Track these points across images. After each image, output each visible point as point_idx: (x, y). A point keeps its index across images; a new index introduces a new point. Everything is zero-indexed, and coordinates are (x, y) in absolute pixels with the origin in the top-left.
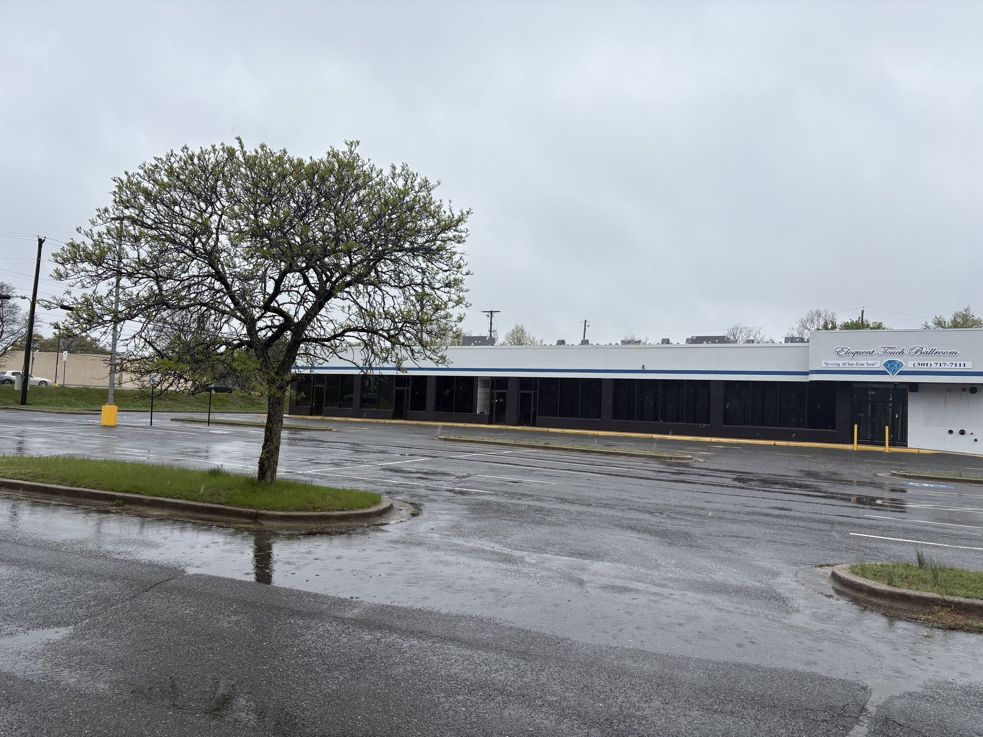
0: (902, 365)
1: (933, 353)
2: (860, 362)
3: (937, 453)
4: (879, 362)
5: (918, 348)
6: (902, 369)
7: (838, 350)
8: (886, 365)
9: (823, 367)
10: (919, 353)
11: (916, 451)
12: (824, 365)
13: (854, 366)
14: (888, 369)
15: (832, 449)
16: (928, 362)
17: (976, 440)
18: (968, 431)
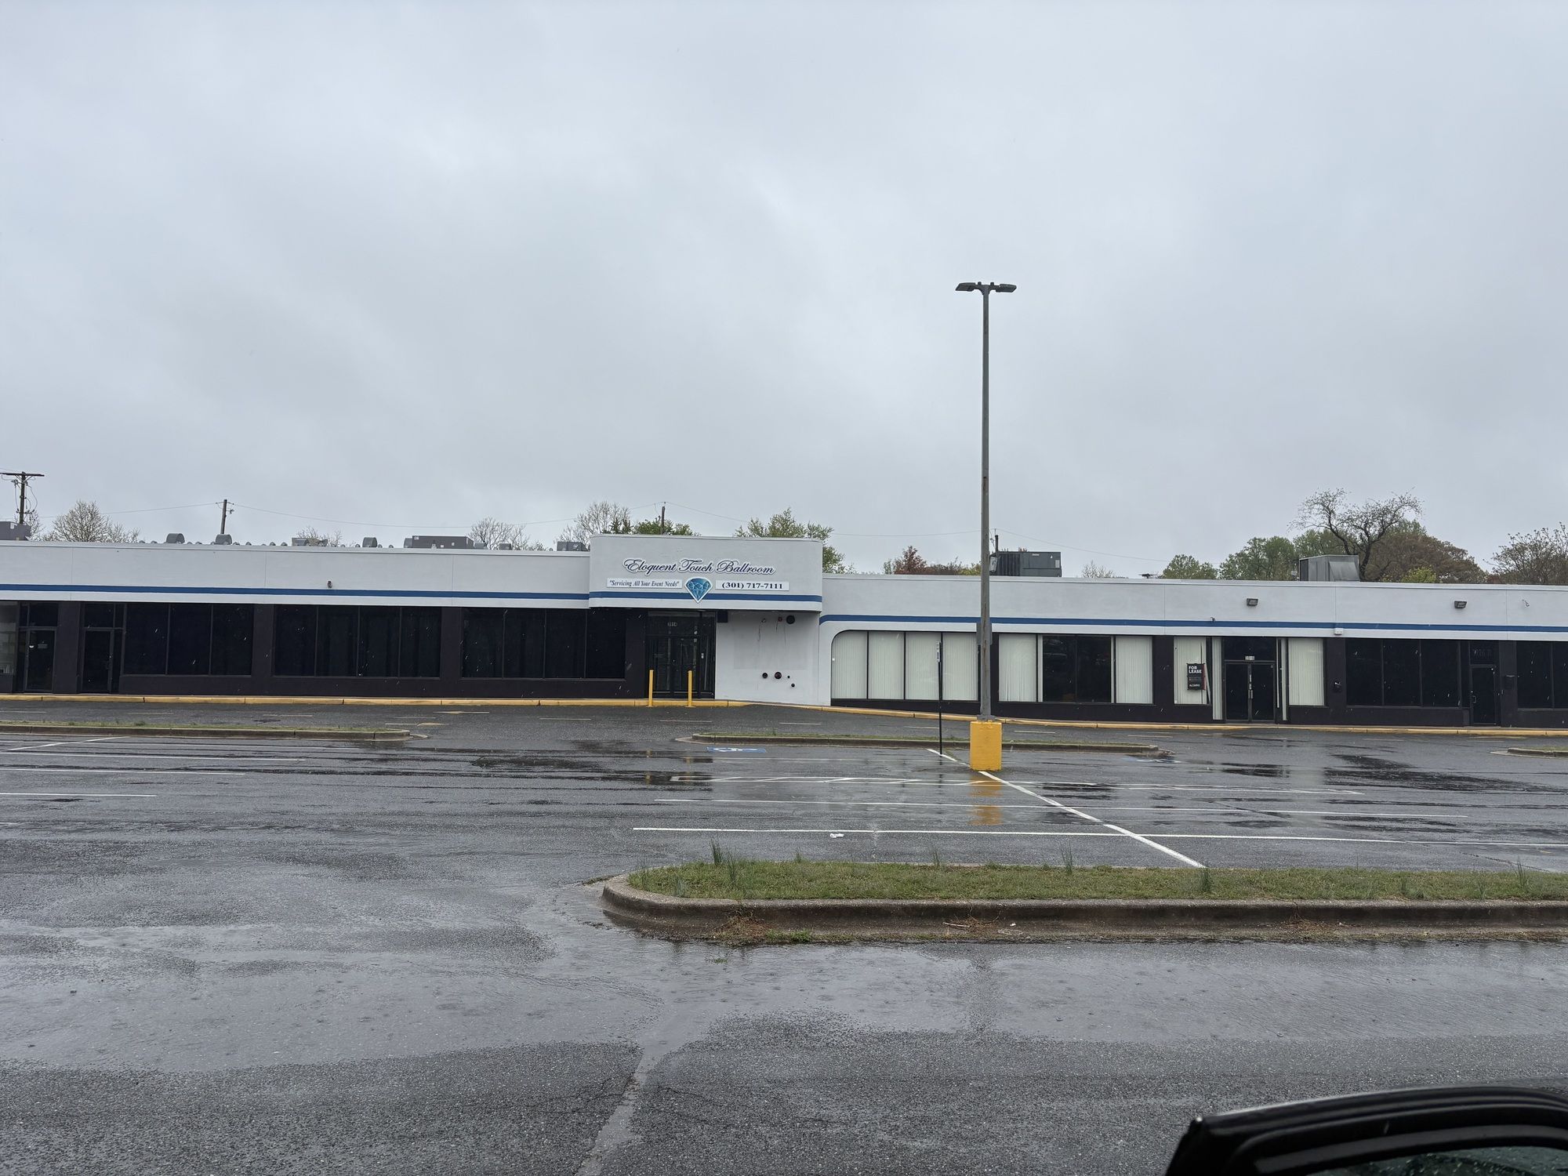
0: (709, 586)
1: (745, 569)
2: (657, 581)
3: (748, 706)
4: (681, 581)
5: (728, 563)
6: (709, 591)
7: (628, 563)
8: (689, 585)
9: (608, 587)
10: (729, 570)
11: (725, 704)
12: (610, 585)
13: (650, 586)
14: (691, 591)
15: (620, 708)
16: (740, 582)
17: (793, 685)
18: (784, 675)
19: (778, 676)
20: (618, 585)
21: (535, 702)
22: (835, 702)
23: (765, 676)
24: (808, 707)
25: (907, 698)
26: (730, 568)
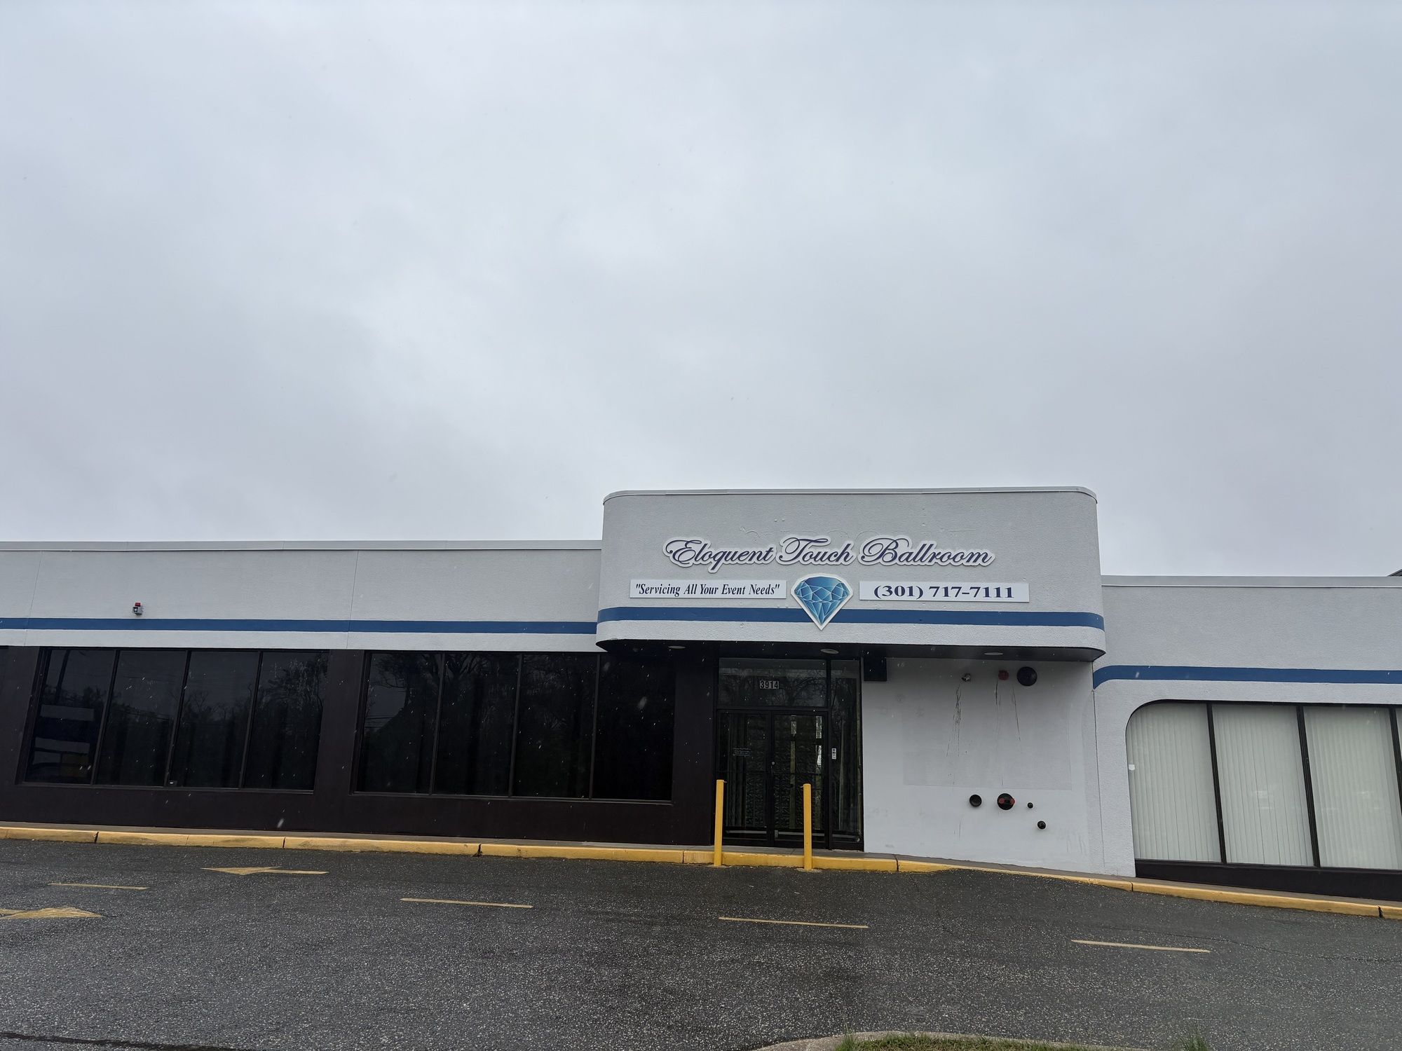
0: (846, 593)
1: (923, 556)
2: (733, 584)
3: (947, 872)
4: (783, 583)
5: (886, 543)
6: (844, 605)
7: (674, 547)
8: (801, 591)
9: (632, 597)
10: (888, 557)
11: (888, 865)
12: (635, 592)
13: (719, 594)
14: (807, 603)
16: (914, 584)
17: (1042, 826)
18: (1020, 799)
19: (1006, 802)
20: (653, 594)
21: (469, 847)
22: (1146, 869)
23: (975, 801)
24: (1095, 881)
26: (890, 554)
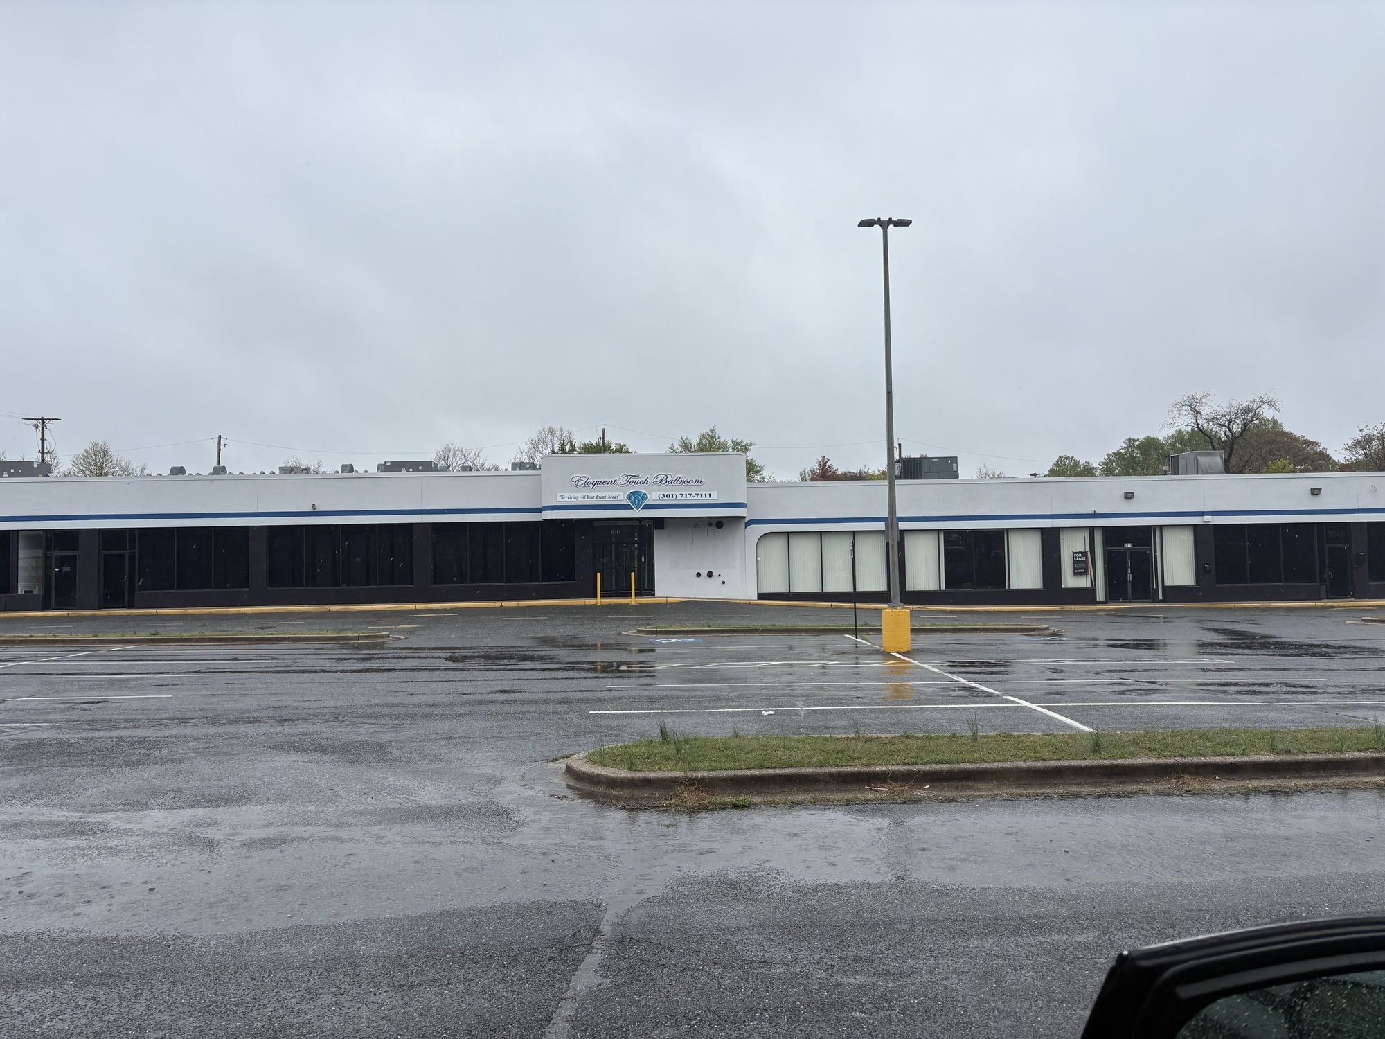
0: (647, 497)
1: (678, 481)
2: (601, 494)
3: (684, 601)
4: (621, 494)
5: (663, 476)
6: (646, 502)
7: (575, 479)
8: (629, 497)
9: (558, 501)
10: (664, 482)
11: (664, 600)
12: (559, 499)
13: (595, 499)
14: (631, 502)
15: (573, 607)
16: (674, 493)
17: (724, 583)
18: (715, 573)
19: (710, 575)
20: (567, 500)
21: (498, 604)
22: (761, 596)
23: (699, 575)
24: (738, 601)
25: (824, 591)
26: (664, 481)
